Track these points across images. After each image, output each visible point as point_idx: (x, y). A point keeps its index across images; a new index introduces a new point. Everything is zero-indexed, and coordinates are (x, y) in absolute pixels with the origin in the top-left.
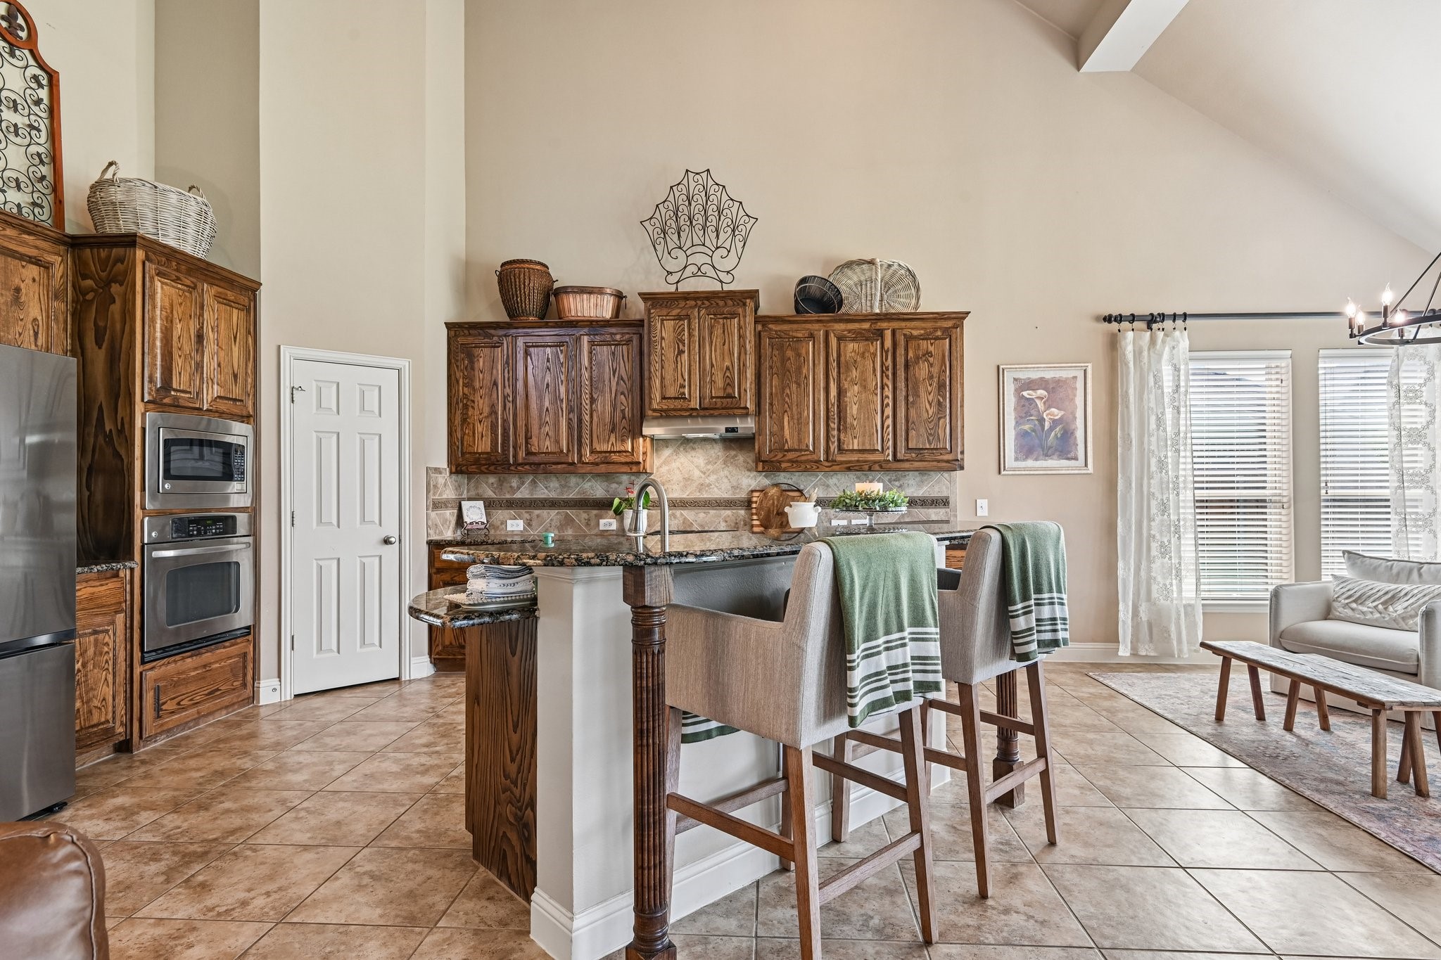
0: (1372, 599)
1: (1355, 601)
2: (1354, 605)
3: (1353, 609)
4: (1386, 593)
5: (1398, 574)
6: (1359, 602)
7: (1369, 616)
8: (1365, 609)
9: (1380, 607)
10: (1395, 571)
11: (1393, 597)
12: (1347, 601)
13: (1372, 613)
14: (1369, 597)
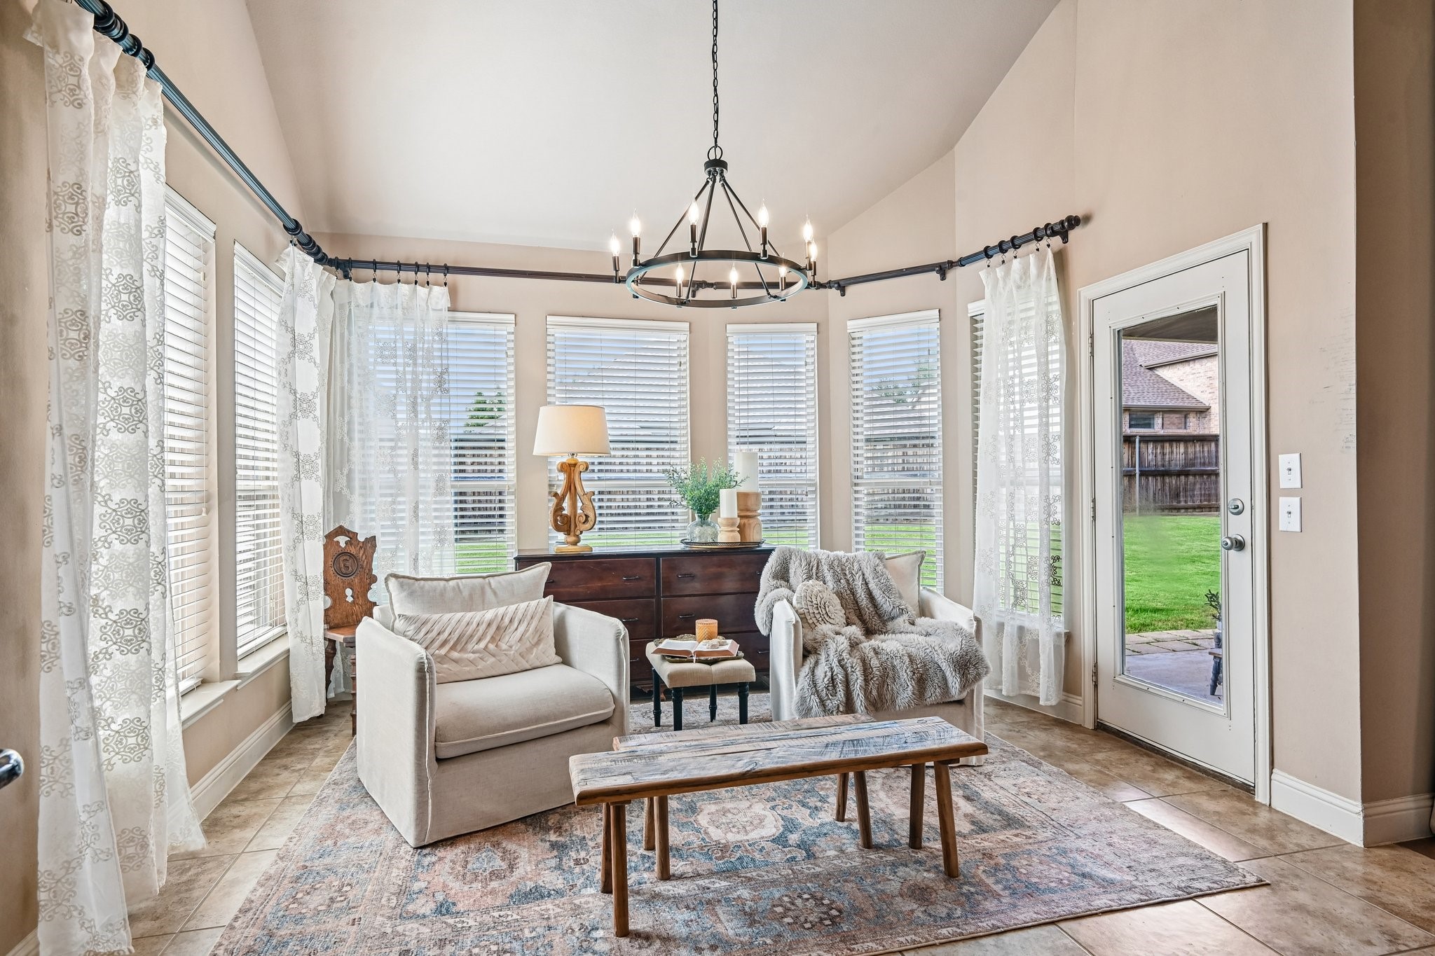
0: (475, 639)
1: (453, 648)
2: (455, 655)
3: (456, 661)
4: (489, 625)
5: (471, 596)
6: (459, 648)
7: (481, 665)
8: (472, 656)
9: (491, 646)
10: (466, 593)
11: (498, 628)
12: (443, 651)
13: (481, 659)
14: (471, 636)
